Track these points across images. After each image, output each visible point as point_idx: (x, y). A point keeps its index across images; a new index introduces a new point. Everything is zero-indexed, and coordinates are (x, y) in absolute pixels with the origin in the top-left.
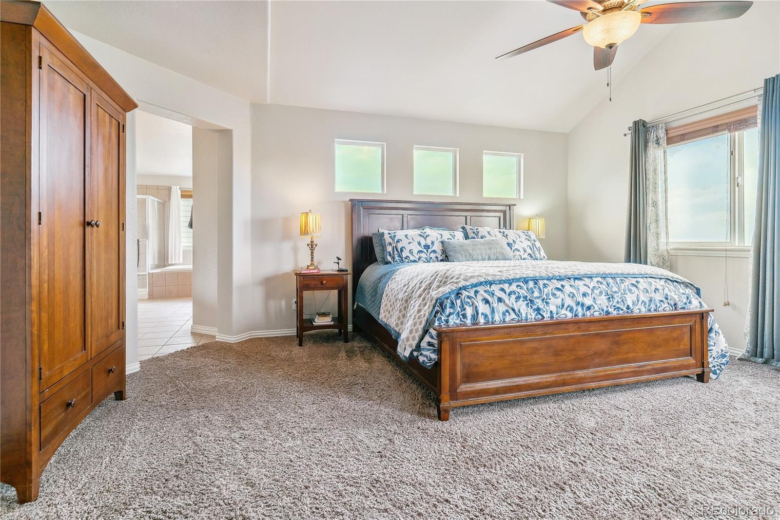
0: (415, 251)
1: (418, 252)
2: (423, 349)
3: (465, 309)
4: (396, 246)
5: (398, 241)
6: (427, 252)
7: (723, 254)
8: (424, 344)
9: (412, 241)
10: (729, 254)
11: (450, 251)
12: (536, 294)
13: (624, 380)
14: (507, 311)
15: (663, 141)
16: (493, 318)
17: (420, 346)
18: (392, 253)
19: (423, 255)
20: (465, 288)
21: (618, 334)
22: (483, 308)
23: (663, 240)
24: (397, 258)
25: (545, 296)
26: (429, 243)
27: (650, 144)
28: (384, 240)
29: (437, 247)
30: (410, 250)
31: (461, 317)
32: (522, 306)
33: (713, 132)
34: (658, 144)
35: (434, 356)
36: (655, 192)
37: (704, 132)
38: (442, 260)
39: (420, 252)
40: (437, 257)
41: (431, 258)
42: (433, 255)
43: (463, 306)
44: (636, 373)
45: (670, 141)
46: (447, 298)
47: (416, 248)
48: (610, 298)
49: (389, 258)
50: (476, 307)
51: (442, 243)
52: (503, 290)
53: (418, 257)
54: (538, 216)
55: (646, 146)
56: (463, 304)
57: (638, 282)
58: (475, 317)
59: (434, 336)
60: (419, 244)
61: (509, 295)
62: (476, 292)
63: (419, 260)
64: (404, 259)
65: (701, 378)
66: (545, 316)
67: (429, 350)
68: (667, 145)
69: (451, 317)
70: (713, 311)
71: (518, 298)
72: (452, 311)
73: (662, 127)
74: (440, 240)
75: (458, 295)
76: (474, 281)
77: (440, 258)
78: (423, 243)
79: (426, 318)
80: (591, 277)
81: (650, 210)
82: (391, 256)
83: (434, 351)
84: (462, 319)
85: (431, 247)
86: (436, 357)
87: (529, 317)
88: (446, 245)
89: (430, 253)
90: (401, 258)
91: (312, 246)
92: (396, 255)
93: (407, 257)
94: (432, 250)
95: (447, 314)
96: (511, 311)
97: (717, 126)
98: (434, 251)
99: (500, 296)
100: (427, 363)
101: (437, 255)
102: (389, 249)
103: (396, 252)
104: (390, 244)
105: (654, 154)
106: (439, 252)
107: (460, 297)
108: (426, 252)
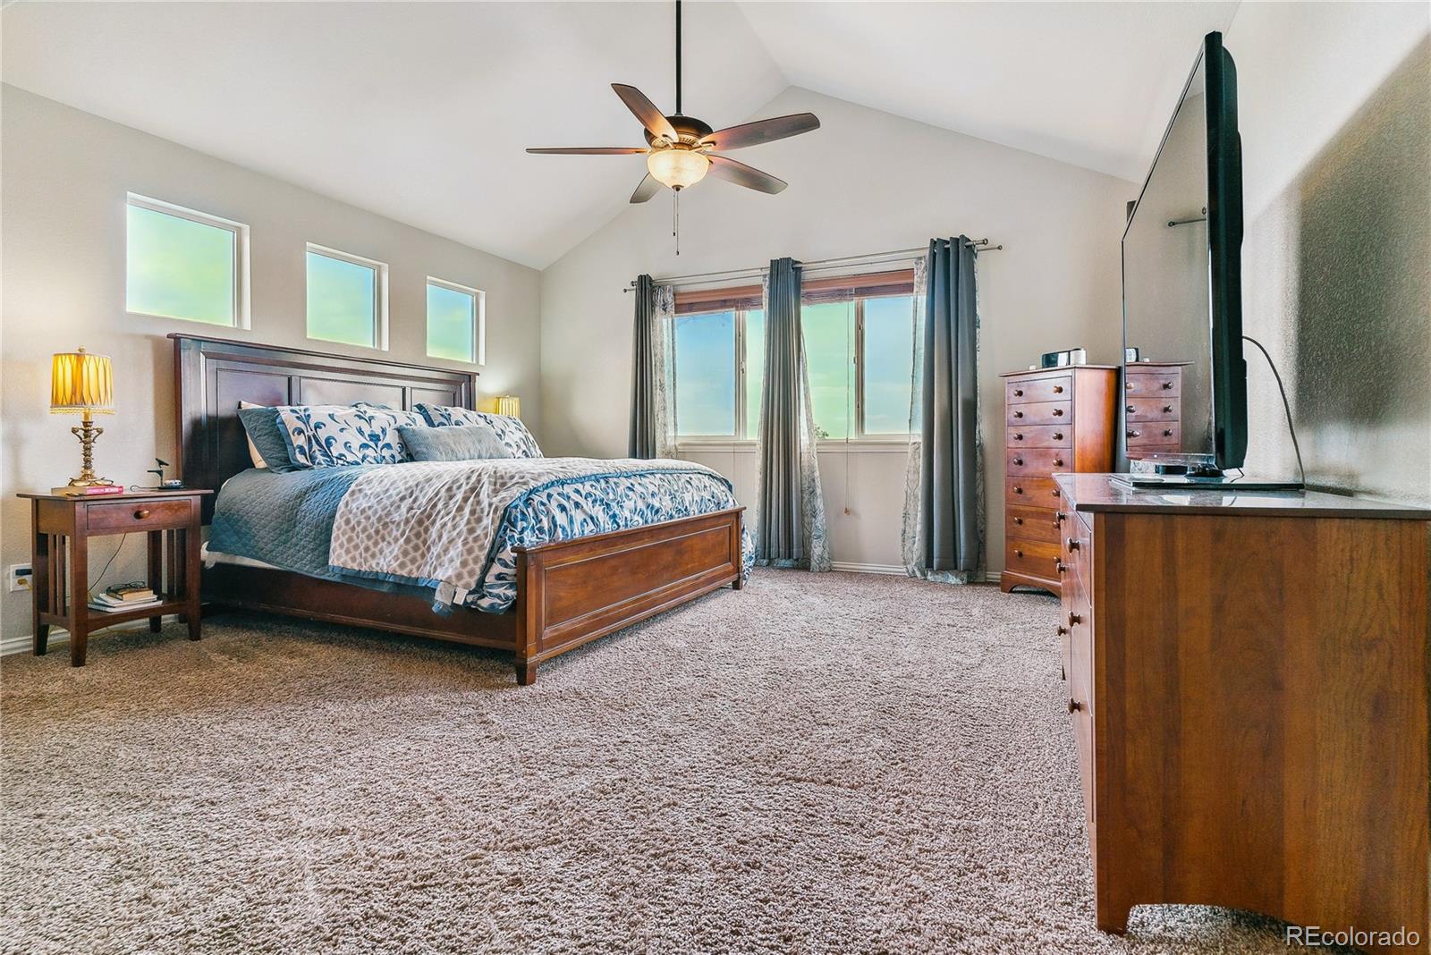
0: (355, 445)
1: (361, 446)
2: (491, 586)
3: (541, 521)
4: (314, 436)
5: (317, 426)
6: (377, 446)
7: (730, 449)
8: (490, 579)
9: (345, 426)
10: (737, 449)
11: (419, 445)
12: (611, 496)
13: (686, 597)
14: (585, 520)
15: (671, 308)
16: (572, 531)
17: (484, 581)
18: (306, 448)
19: (370, 452)
20: (534, 491)
21: (680, 542)
22: (561, 519)
23: (671, 433)
24: (320, 458)
25: (619, 499)
26: (378, 432)
27: (657, 309)
28: (283, 423)
29: (391, 438)
30: (346, 444)
31: (537, 532)
32: (598, 511)
33: (722, 307)
34: (665, 310)
35: (511, 593)
36: (662, 372)
37: (707, 306)
38: (400, 462)
39: (364, 446)
40: (393, 456)
41: (384, 457)
42: (386, 453)
43: (537, 517)
44: (695, 587)
45: (679, 308)
46: (516, 507)
47: (356, 441)
48: (673, 498)
49: (301, 459)
50: (553, 517)
51: (399, 430)
52: (577, 491)
53: (361, 456)
54: (510, 393)
55: (653, 311)
56: (536, 514)
57: (691, 479)
58: (553, 530)
59: (510, 563)
60: (360, 431)
61: (586, 498)
62: (549, 496)
63: (363, 461)
64: (335, 459)
65: (736, 586)
66: (621, 524)
67: (502, 585)
68: (676, 313)
69: (526, 533)
70: (745, 508)
71: (595, 501)
72: (525, 525)
73: (670, 290)
74: (393, 426)
75: (528, 502)
76: (545, 480)
77: (398, 458)
78: (367, 430)
79: (490, 538)
80: (653, 473)
81: (658, 392)
82: (305, 455)
83: (511, 586)
84: (540, 536)
85: (381, 438)
86: (515, 593)
87: (607, 526)
88: (408, 436)
89: (382, 449)
90: (329, 456)
91: (87, 434)
92: (318, 454)
93: (340, 457)
94: (384, 443)
95: (519, 529)
96: (589, 521)
97: (725, 301)
98: (388, 446)
99: (577, 500)
100: (501, 605)
101: (393, 452)
102: (300, 441)
103: (316, 447)
104: (301, 432)
105: (663, 323)
106: (396, 447)
107: (530, 504)
108: (374, 446)
